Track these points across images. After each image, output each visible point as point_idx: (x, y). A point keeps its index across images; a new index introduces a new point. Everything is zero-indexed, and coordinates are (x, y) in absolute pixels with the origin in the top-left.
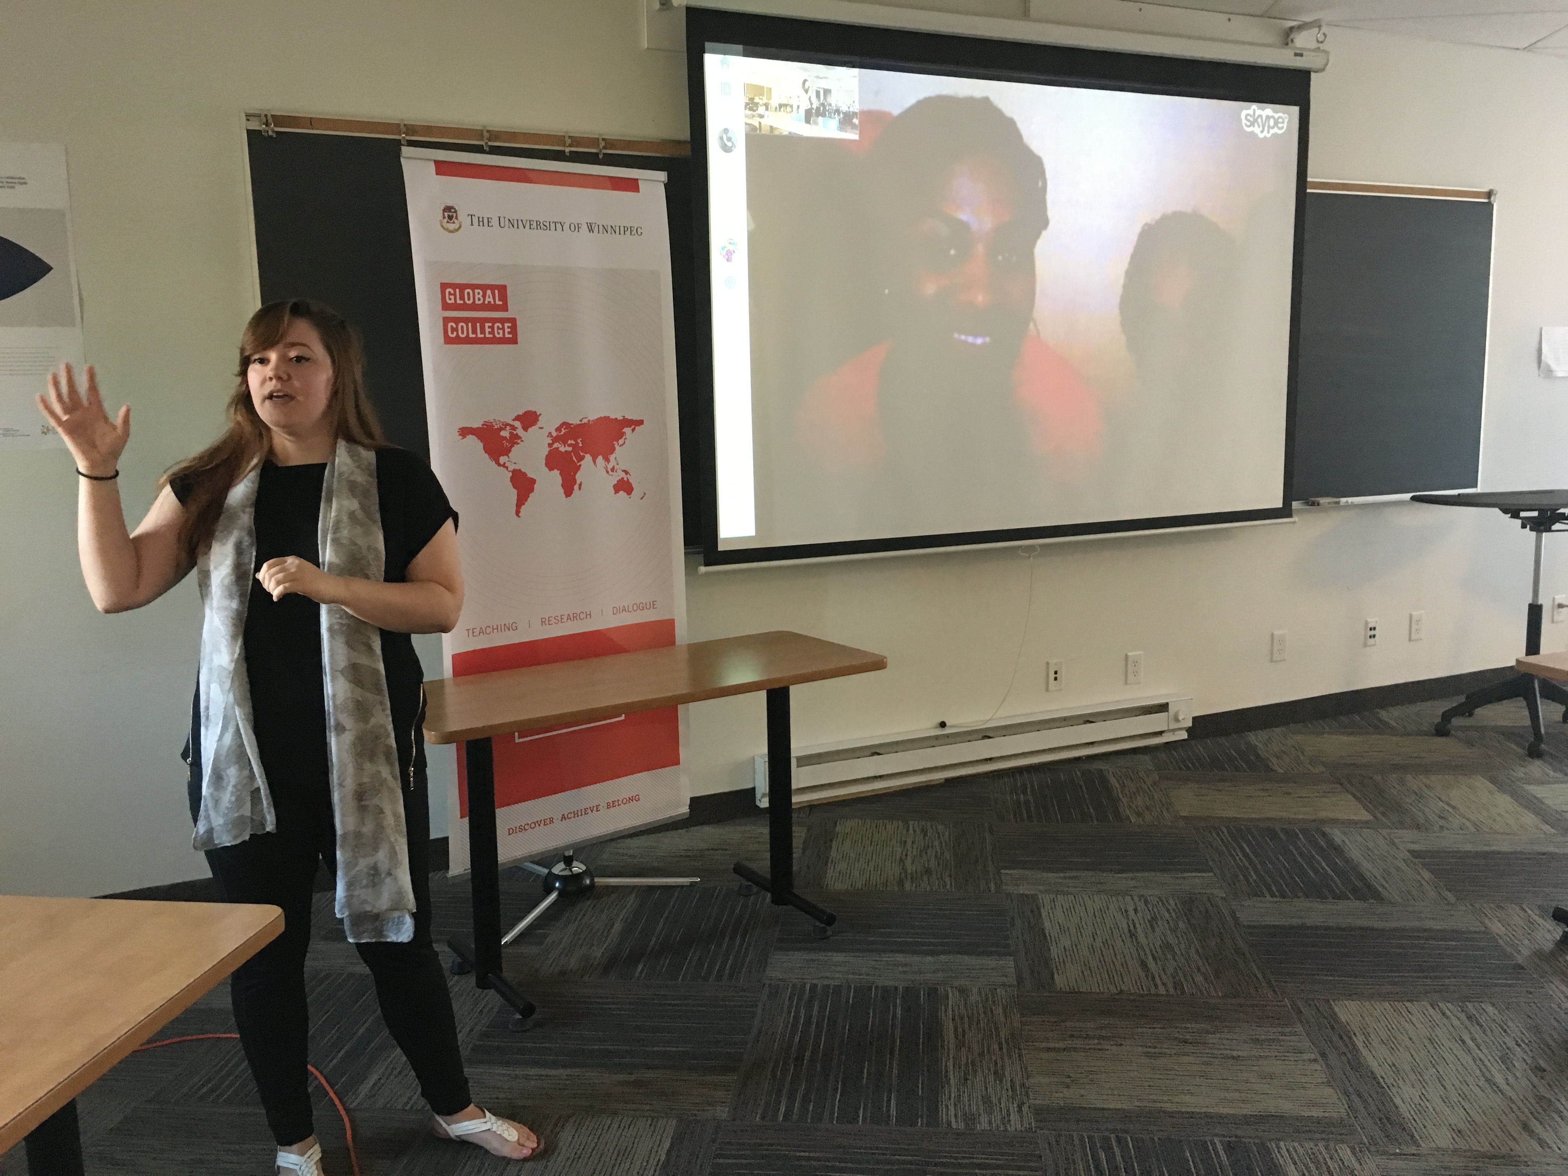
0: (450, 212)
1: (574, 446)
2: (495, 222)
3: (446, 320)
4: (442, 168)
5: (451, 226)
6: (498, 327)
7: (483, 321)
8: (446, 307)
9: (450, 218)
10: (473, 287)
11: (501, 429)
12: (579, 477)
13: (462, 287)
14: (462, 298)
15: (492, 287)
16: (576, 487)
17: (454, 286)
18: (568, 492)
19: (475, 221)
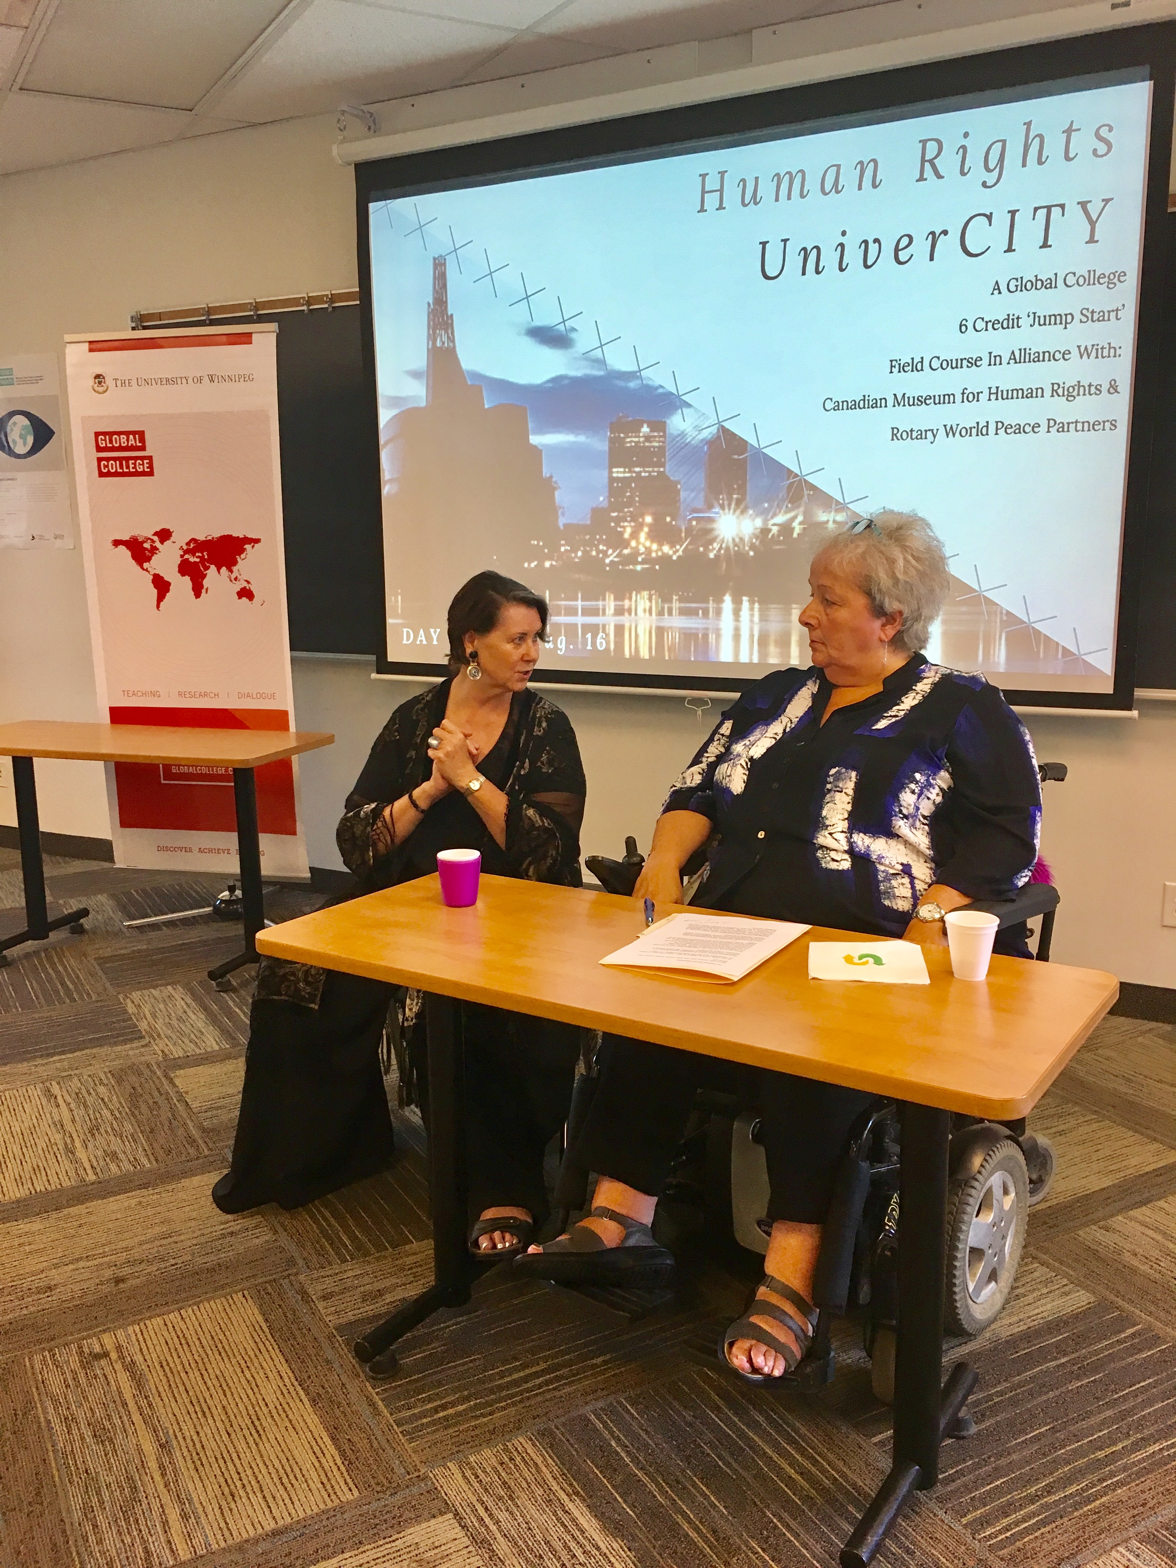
0: (99, 378)
1: (202, 558)
2: (134, 382)
3: (100, 460)
4: (95, 346)
5: (101, 389)
6: (140, 464)
7: (128, 459)
8: (99, 449)
9: (100, 383)
10: (119, 433)
11: (144, 542)
12: (206, 583)
13: (110, 434)
14: (111, 442)
15: (134, 433)
16: (204, 591)
17: (104, 434)
18: (198, 595)
19: (119, 383)
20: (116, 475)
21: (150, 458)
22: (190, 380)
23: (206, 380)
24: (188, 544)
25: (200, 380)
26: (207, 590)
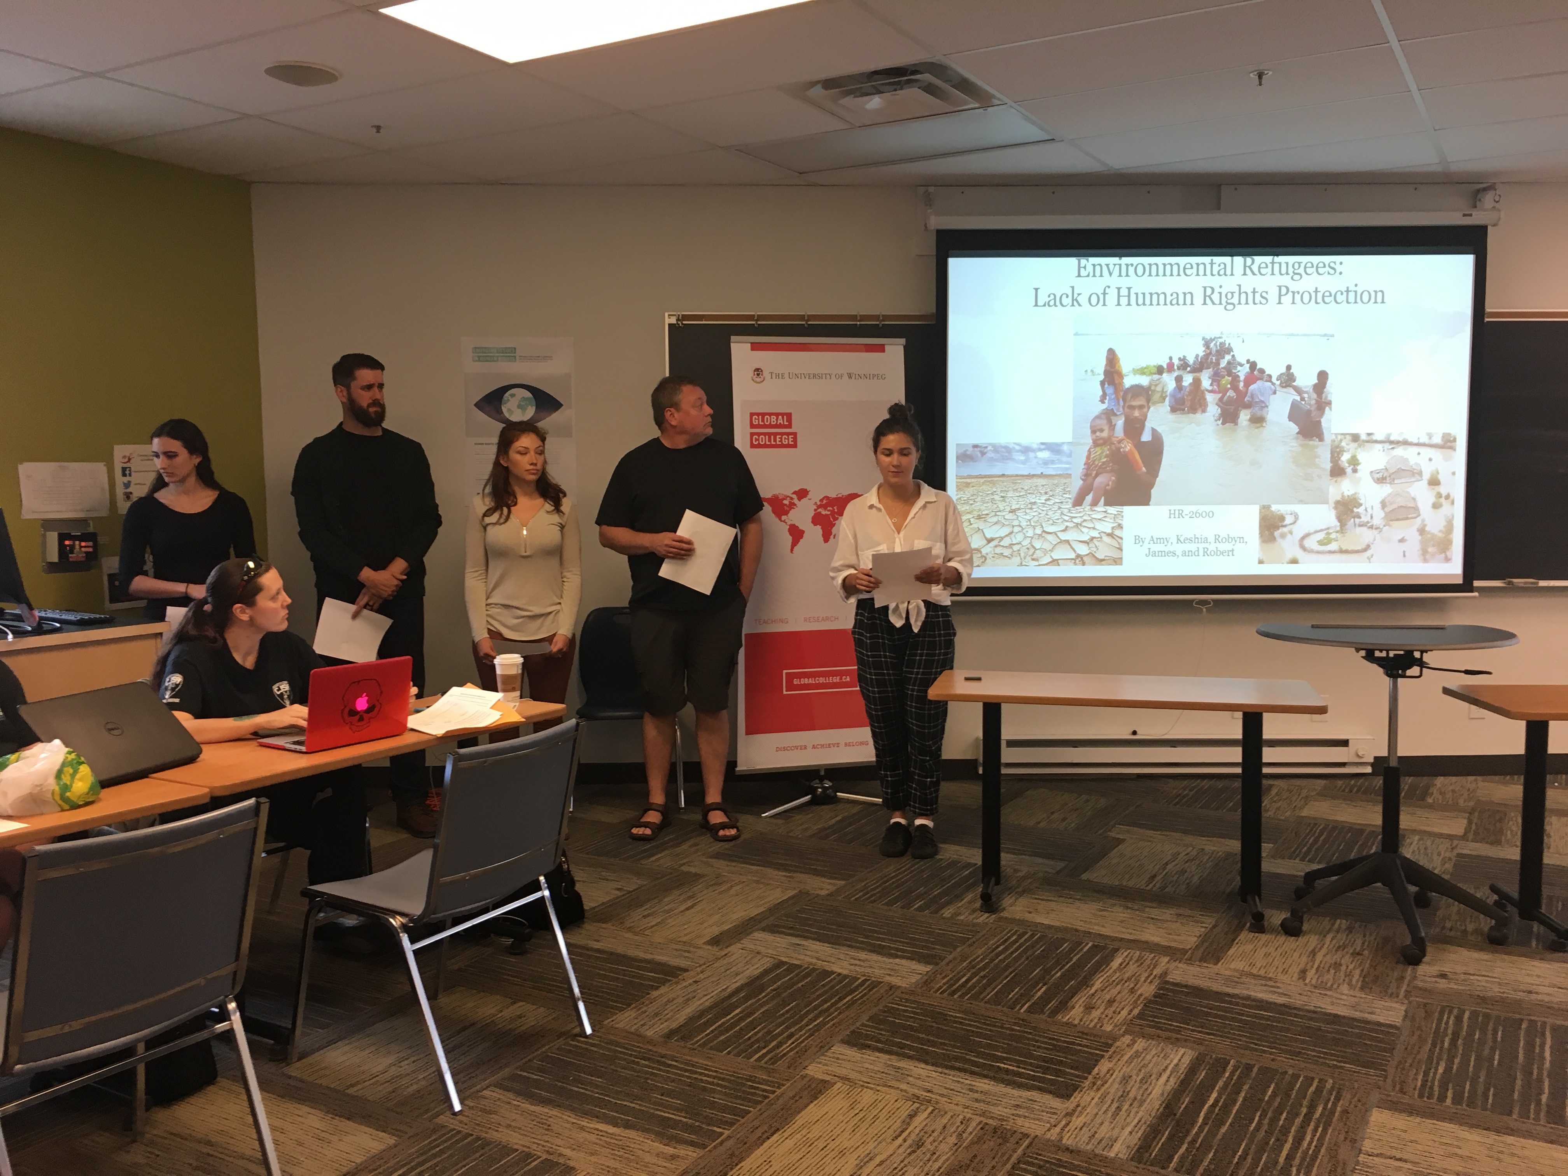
0: (758, 371)
1: (833, 512)
2: (786, 376)
3: (752, 434)
4: (755, 347)
5: (758, 380)
6: (785, 438)
7: (775, 434)
8: (752, 426)
9: (758, 375)
10: (770, 414)
11: (784, 499)
12: (834, 530)
13: (763, 415)
14: (763, 421)
15: (783, 414)
16: (832, 537)
17: (758, 414)
18: (826, 538)
19: (774, 376)
20: (765, 446)
21: (795, 434)
22: (833, 377)
23: (846, 377)
24: (821, 500)
25: (841, 376)
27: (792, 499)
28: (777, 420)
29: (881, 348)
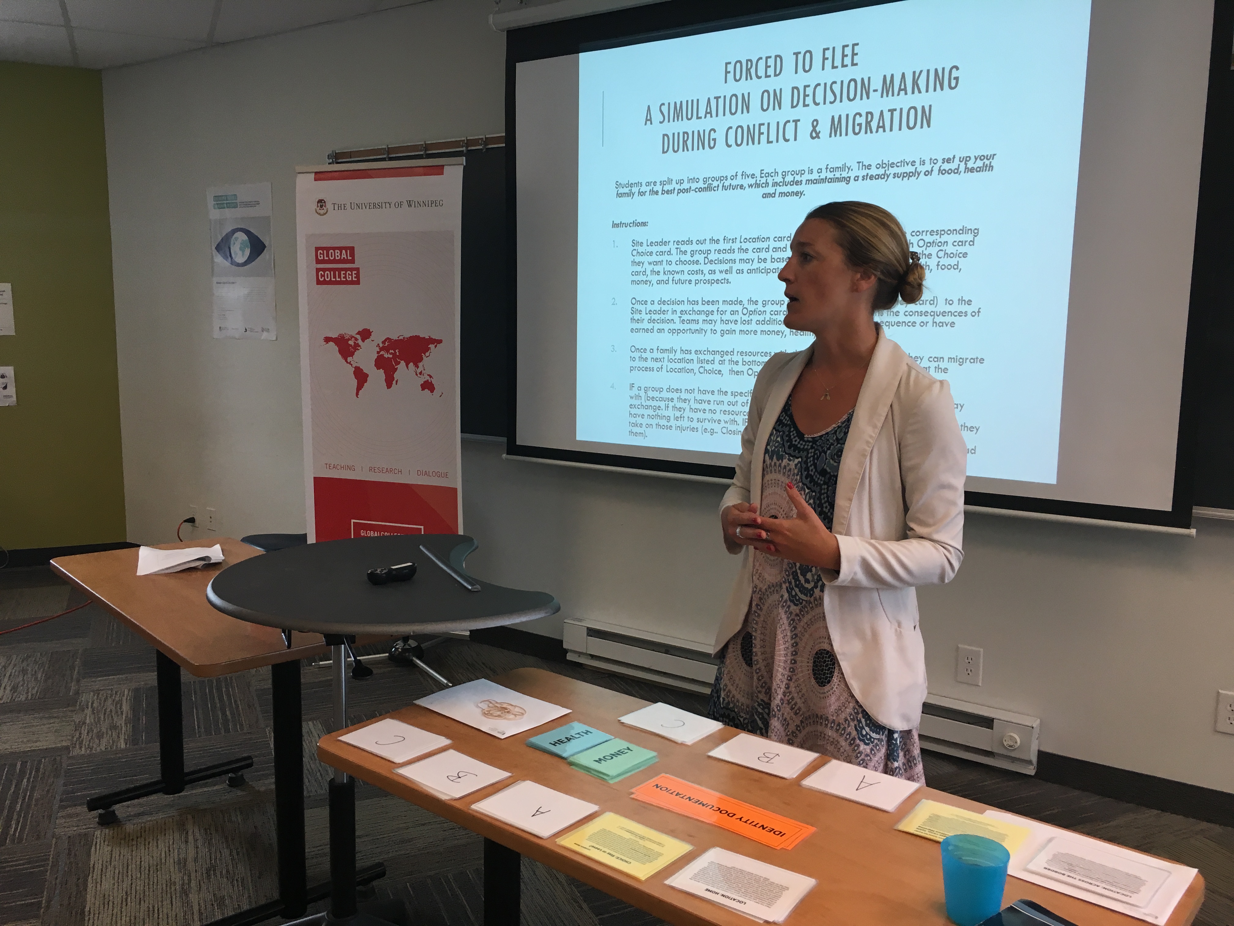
0: (321, 203)
1: (394, 354)
2: (348, 206)
3: (318, 270)
4: (320, 176)
5: (322, 212)
6: (349, 274)
7: (340, 270)
8: (318, 261)
9: (321, 206)
10: (334, 249)
11: (349, 340)
12: (396, 376)
13: (328, 249)
14: (328, 256)
15: (346, 248)
16: (394, 382)
17: (323, 249)
18: (389, 386)
19: (336, 207)
20: (330, 283)
21: (358, 270)
22: (393, 205)
23: (405, 204)
24: (384, 342)
25: (400, 204)
26: (397, 381)
27: (356, 339)
28: (341, 255)
29: (438, 170)
